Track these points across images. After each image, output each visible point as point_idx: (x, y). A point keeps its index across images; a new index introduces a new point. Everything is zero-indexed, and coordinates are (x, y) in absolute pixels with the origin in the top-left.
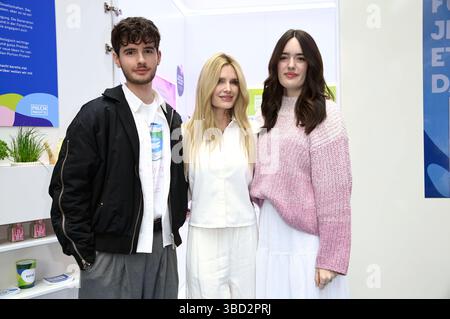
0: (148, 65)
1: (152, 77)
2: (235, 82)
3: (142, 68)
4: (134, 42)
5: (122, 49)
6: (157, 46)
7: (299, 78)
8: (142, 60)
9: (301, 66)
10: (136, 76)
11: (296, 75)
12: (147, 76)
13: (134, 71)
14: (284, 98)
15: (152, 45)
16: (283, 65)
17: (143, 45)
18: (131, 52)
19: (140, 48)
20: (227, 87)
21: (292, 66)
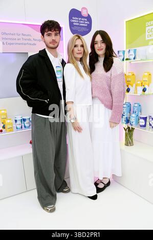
0: (56, 41)
1: (58, 46)
2: (82, 46)
3: (54, 41)
4: (51, 31)
5: (46, 34)
6: (59, 33)
8: (54, 38)
9: (104, 46)
10: (51, 45)
11: (102, 49)
12: (56, 45)
13: (50, 43)
14: (99, 58)
15: (58, 32)
16: (96, 46)
17: (55, 32)
18: (49, 35)
19: (53, 33)
20: (80, 48)
21: (99, 46)
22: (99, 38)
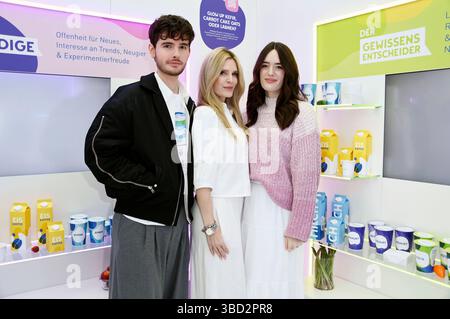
1: (183, 70)
2: (236, 74)
3: (176, 61)
4: (172, 37)
5: (160, 42)
6: (189, 44)
7: (278, 83)
8: (176, 54)
9: (279, 74)
10: (169, 68)
11: (275, 81)
12: (180, 68)
13: (168, 63)
15: (187, 42)
16: (264, 73)
17: (180, 42)
18: (167, 46)
21: (271, 73)
22: (273, 57)
